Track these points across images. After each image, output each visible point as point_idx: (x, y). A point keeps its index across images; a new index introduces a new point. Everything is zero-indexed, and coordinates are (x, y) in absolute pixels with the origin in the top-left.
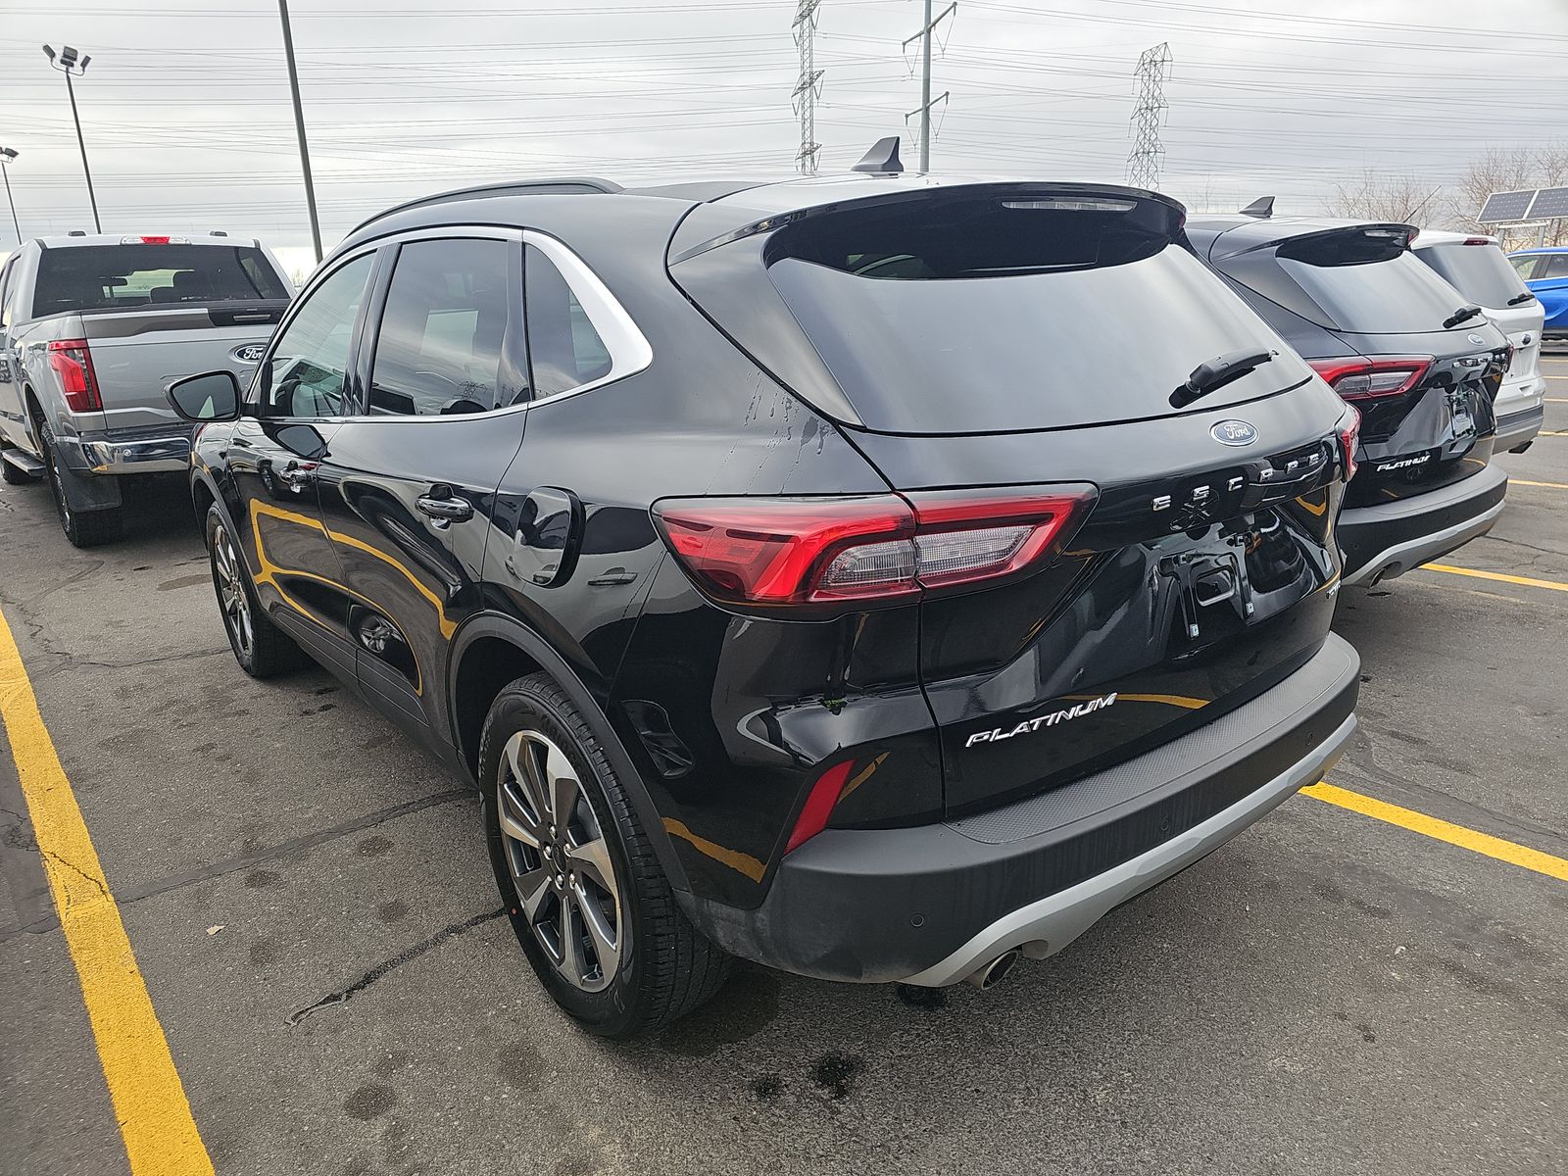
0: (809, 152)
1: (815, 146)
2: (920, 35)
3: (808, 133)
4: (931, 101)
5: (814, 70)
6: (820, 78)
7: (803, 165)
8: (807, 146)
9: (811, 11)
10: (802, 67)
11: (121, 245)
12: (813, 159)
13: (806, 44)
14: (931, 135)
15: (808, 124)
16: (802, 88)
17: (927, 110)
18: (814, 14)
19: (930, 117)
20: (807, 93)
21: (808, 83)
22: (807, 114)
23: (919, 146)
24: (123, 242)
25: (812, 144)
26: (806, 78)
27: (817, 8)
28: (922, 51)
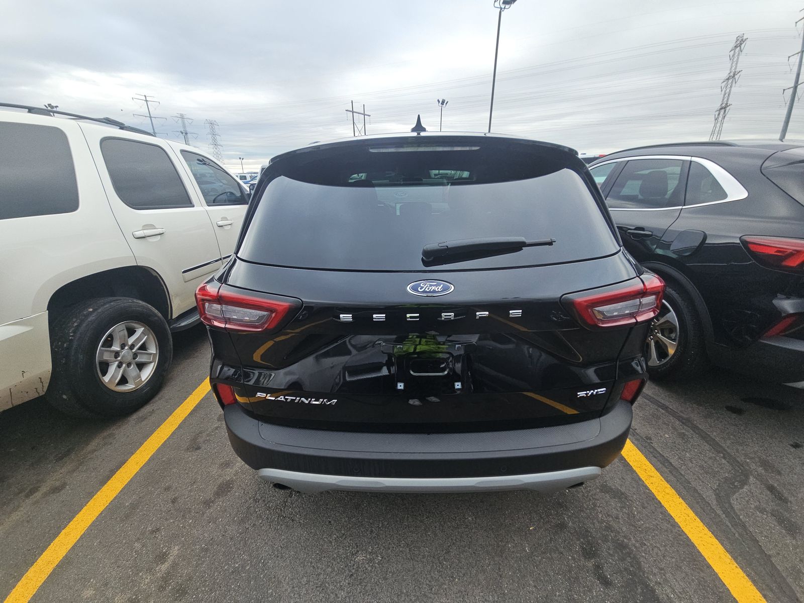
0: (724, 108)
2: (798, 53)
3: (726, 99)
4: (799, 83)
5: (737, 70)
6: (739, 74)
7: (719, 114)
8: (723, 105)
9: (741, 44)
10: (731, 69)
12: (725, 111)
13: (735, 59)
14: (796, 99)
15: (727, 95)
16: (728, 79)
17: (795, 88)
18: (742, 46)
19: (797, 91)
20: (730, 81)
21: (732, 77)
22: (728, 90)
23: (788, 104)
25: (727, 104)
26: (732, 74)
27: (744, 43)
28: (798, 60)
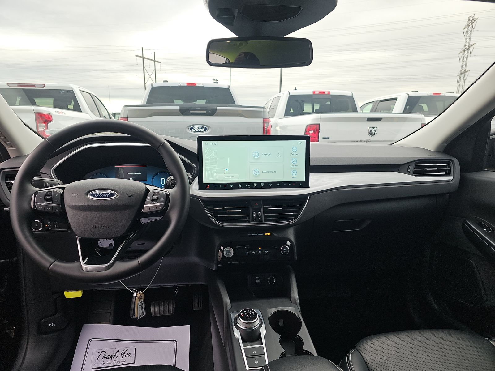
0: (464, 73)
1: (467, 71)
3: (464, 66)
5: (471, 43)
6: (473, 46)
10: (465, 43)
11: (179, 86)
12: (465, 76)
13: (469, 35)
15: (464, 63)
16: (464, 51)
18: (474, 24)
20: (466, 52)
21: (467, 49)
22: (465, 60)
24: (180, 85)
26: (467, 47)
27: (476, 21)
